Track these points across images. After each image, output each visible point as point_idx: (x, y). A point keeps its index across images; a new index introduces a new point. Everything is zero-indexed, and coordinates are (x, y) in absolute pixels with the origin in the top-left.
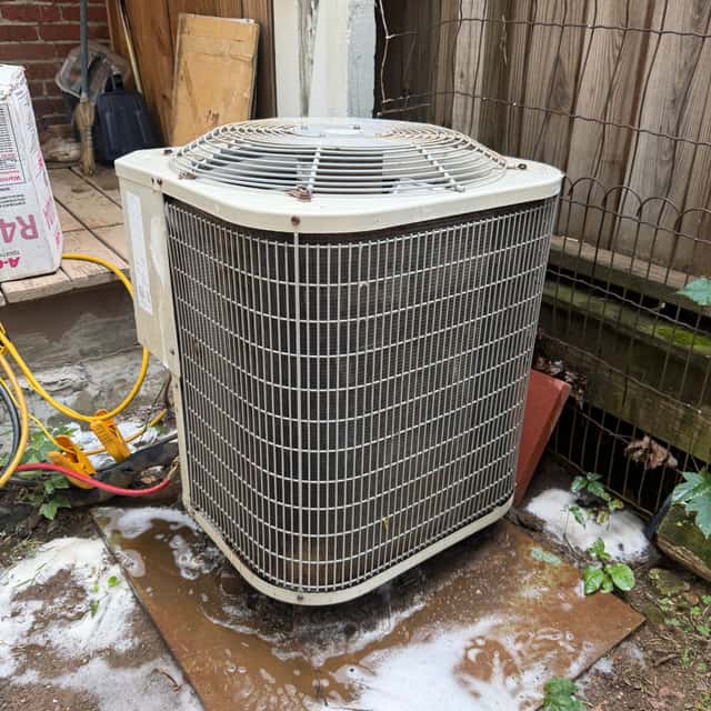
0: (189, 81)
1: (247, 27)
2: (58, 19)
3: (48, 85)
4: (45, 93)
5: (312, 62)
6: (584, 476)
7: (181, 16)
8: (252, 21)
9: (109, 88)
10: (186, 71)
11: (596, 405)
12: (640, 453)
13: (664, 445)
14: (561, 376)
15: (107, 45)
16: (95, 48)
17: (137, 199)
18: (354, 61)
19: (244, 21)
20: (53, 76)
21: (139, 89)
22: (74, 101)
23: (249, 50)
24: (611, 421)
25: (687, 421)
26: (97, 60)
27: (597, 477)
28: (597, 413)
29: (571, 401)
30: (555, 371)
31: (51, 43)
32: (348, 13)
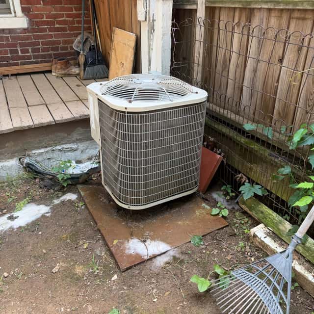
0: (115, 51)
1: (133, 36)
2: (75, 24)
3: (70, 46)
4: (69, 49)
5: (152, 49)
6: (227, 186)
7: (114, 28)
8: (134, 35)
9: (90, 50)
10: (114, 47)
11: (230, 163)
12: (239, 178)
13: (245, 175)
14: (220, 154)
15: (90, 33)
16: (86, 34)
17: (92, 98)
18: (163, 51)
19: (132, 34)
20: (72, 44)
21: (101, 50)
22: (78, 53)
23: (133, 44)
24: (233, 168)
25: (251, 169)
26: (87, 39)
27: (230, 186)
28: (229, 166)
29: (222, 162)
30: (218, 152)
31: (72, 32)
32: (161, 36)
